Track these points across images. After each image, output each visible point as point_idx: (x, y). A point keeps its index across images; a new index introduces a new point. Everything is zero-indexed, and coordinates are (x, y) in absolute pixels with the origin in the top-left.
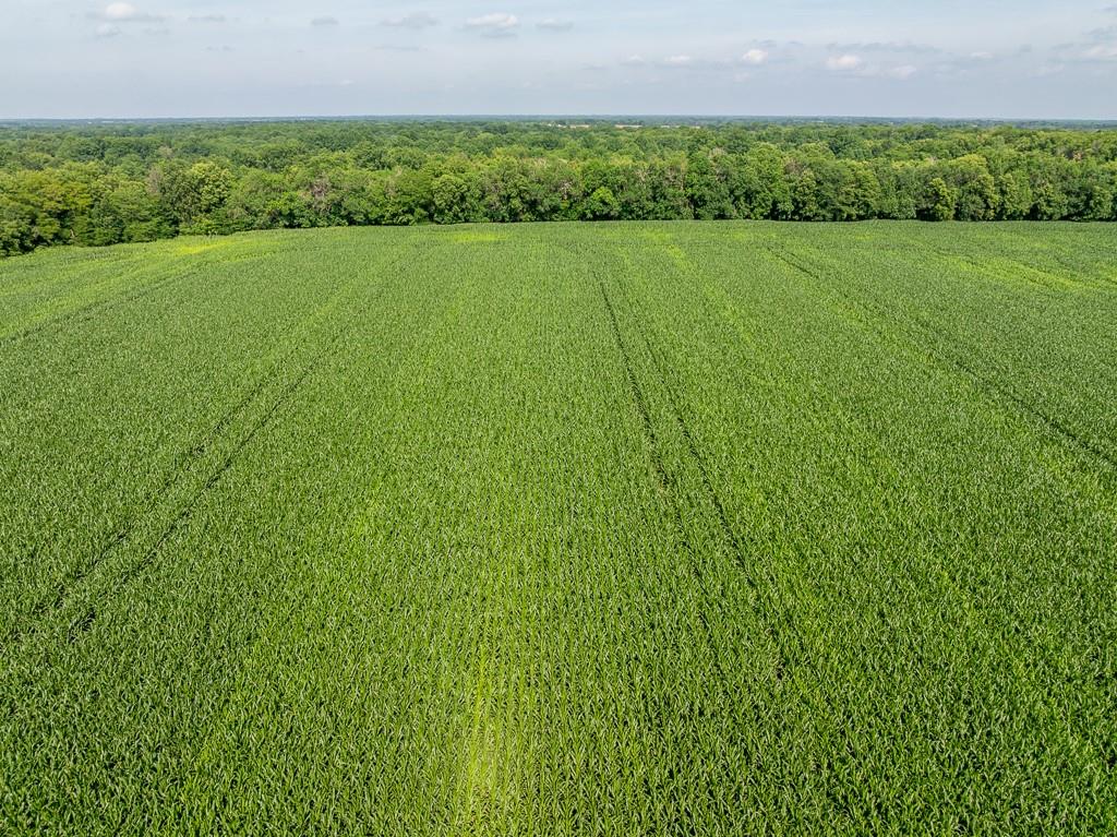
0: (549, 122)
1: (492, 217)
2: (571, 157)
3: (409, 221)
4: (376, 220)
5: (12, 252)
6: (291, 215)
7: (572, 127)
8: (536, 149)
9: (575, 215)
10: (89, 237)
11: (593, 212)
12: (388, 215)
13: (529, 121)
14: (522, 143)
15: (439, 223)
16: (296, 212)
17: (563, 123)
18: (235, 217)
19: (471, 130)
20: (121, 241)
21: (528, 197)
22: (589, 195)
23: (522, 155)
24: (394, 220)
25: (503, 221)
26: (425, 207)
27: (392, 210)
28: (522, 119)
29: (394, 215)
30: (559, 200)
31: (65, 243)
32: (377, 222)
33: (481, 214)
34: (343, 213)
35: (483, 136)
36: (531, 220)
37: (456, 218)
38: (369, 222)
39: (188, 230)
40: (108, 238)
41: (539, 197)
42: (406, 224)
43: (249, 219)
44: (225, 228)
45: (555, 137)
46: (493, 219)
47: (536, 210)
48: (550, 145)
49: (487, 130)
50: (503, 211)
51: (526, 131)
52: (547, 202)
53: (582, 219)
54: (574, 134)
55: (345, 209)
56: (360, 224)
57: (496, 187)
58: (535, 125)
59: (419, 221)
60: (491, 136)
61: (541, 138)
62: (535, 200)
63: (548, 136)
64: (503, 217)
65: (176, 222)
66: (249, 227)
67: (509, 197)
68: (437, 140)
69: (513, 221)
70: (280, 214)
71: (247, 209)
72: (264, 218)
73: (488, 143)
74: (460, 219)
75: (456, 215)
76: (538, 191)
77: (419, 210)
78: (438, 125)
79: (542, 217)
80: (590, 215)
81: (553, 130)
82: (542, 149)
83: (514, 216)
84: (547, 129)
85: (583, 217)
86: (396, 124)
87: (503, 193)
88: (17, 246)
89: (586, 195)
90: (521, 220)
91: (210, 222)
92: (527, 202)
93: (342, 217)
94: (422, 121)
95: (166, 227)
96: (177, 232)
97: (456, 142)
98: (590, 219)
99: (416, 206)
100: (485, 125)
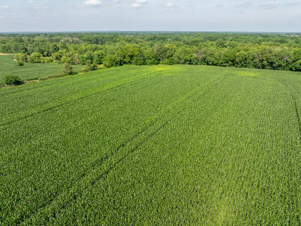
0: (283, 34)
1: (255, 66)
2: (290, 46)
3: (226, 65)
4: (216, 64)
5: (117, 65)
6: (190, 61)
7: (291, 36)
8: (277, 43)
9: (288, 68)
10: (137, 63)
11: (296, 68)
12: (220, 63)
13: (276, 34)
14: (273, 41)
15: (236, 67)
16: (192, 60)
17: (288, 34)
18: (175, 60)
19: (256, 36)
20: (144, 64)
21: (270, 61)
22: (295, 61)
23: (271, 45)
24: (221, 65)
25: (259, 68)
26: (232, 61)
27: (221, 61)
28: (274, 33)
29: (222, 63)
30: (282, 63)
31: (131, 64)
32: (216, 65)
33: (251, 65)
34: (206, 61)
35: (259, 38)
36: (270, 69)
37: (242, 66)
38: (213, 64)
39: (162, 63)
40: (141, 63)
41: (274, 61)
42: (225, 66)
43: (178, 61)
44: (171, 63)
45: (284, 39)
46: (255, 67)
47: (272, 66)
48: (282, 42)
49: (261, 36)
50: (260, 65)
51: (274, 37)
52: (277, 63)
53: (290, 70)
54: (292, 38)
55: (207, 60)
56: (210, 65)
57: (259, 57)
58: (278, 35)
59: (229, 66)
60: (262, 38)
61: (279, 39)
62: (273, 62)
63: (282, 39)
64: (259, 67)
65: (159, 60)
66: (178, 63)
67: (263, 60)
68: (244, 39)
69: (263, 69)
70: (187, 60)
71: (179, 58)
72: (182, 61)
73: (260, 41)
74: (244, 66)
75: (242, 65)
76: (274, 59)
77: (230, 62)
78: (246, 35)
79: (274, 68)
80: (294, 69)
81: (284, 37)
82: (279, 43)
83: (263, 67)
84: (282, 36)
85: (291, 69)
86: (234, 34)
87: (261, 59)
88: (119, 64)
89: (294, 61)
90: (266, 68)
91: (168, 61)
92: (269, 62)
93: (205, 62)
94: (241, 33)
95: (156, 62)
96: (159, 63)
97: (250, 40)
98: (294, 71)
99: (229, 61)
100: (261, 35)
